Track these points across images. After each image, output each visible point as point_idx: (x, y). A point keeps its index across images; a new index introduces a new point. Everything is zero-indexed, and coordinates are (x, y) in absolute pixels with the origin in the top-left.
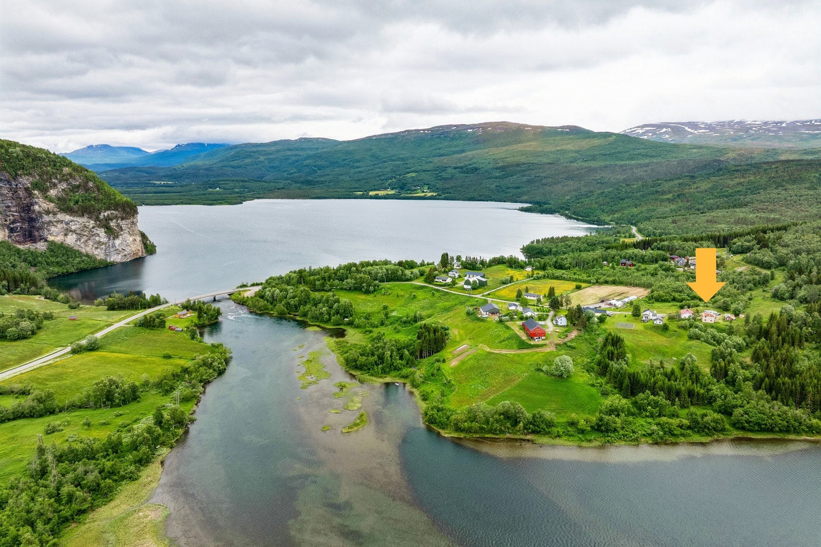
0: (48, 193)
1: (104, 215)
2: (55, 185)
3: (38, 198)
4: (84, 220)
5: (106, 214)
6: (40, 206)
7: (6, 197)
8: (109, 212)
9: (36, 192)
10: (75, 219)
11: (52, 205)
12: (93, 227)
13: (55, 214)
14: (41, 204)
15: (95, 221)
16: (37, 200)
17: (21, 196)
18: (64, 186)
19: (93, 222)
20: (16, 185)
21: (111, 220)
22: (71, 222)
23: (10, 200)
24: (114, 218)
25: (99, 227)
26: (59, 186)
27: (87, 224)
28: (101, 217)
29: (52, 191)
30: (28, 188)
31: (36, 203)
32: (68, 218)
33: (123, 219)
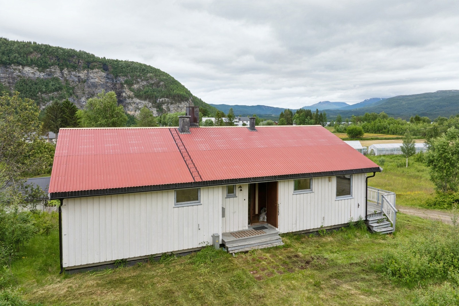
0: (133, 87)
1: (160, 101)
2: (138, 82)
3: (126, 89)
4: (146, 102)
5: (161, 100)
6: (126, 94)
7: (109, 87)
8: (163, 99)
9: (125, 86)
10: (142, 102)
11: (132, 93)
12: (150, 107)
13: (132, 98)
14: (127, 92)
15: (152, 104)
16: (125, 90)
17: (117, 87)
18: (145, 83)
19: (151, 104)
20: (116, 81)
21: (164, 104)
22: (139, 103)
23: (110, 89)
24: (166, 103)
25: (153, 107)
26: (141, 83)
27: (148, 105)
28: (158, 102)
29: (135, 86)
30: (122, 83)
31: (124, 92)
32: (138, 101)
33: (172, 104)
